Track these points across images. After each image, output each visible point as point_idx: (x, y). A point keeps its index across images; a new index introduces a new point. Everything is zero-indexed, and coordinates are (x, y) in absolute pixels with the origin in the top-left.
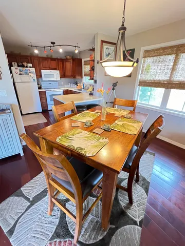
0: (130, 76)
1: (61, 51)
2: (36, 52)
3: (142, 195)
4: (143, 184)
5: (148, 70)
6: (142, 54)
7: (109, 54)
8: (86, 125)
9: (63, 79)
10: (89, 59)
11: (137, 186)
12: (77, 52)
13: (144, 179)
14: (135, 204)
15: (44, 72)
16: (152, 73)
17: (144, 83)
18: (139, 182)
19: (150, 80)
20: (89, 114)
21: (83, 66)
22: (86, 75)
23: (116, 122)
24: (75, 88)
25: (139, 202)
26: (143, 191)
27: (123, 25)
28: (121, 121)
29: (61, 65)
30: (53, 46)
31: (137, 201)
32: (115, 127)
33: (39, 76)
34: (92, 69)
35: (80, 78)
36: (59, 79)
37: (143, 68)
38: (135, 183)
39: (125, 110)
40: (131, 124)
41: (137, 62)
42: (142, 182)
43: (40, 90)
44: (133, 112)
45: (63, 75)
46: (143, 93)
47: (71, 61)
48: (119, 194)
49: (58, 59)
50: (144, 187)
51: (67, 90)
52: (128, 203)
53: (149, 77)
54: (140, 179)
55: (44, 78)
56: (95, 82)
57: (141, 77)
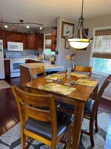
0: (85, 49)
1: (28, 27)
2: (6, 27)
3: (101, 140)
4: (101, 134)
5: (100, 45)
6: (94, 33)
7: (68, 32)
8: (57, 81)
9: (25, 50)
10: (50, 34)
11: (97, 134)
12: (41, 28)
13: (102, 130)
14: (96, 146)
15: (9, 44)
16: (103, 47)
17: (97, 55)
18: (98, 132)
19: (101, 53)
20: (57, 75)
21: (45, 40)
22: (47, 47)
23: (79, 80)
24: (36, 58)
25: (99, 145)
26: (102, 138)
27: (82, 17)
28: (81, 80)
29: (25, 38)
30: (22, 23)
31: (97, 145)
32: (78, 83)
33: (5, 47)
34: (55, 43)
35: (41, 50)
36: (22, 50)
37: (95, 43)
38: (95, 133)
39: (83, 74)
40: (89, 81)
41: (92, 39)
42: (100, 132)
43: (5, 59)
44: (90, 76)
45: (26, 47)
46: (96, 63)
47: (34, 35)
48: (82, 140)
49: (22, 33)
50: (102, 135)
51: (29, 60)
52: (91, 146)
53: (100, 50)
54: (99, 130)
55: (9, 49)
56: (57, 53)
57: (94, 50)
